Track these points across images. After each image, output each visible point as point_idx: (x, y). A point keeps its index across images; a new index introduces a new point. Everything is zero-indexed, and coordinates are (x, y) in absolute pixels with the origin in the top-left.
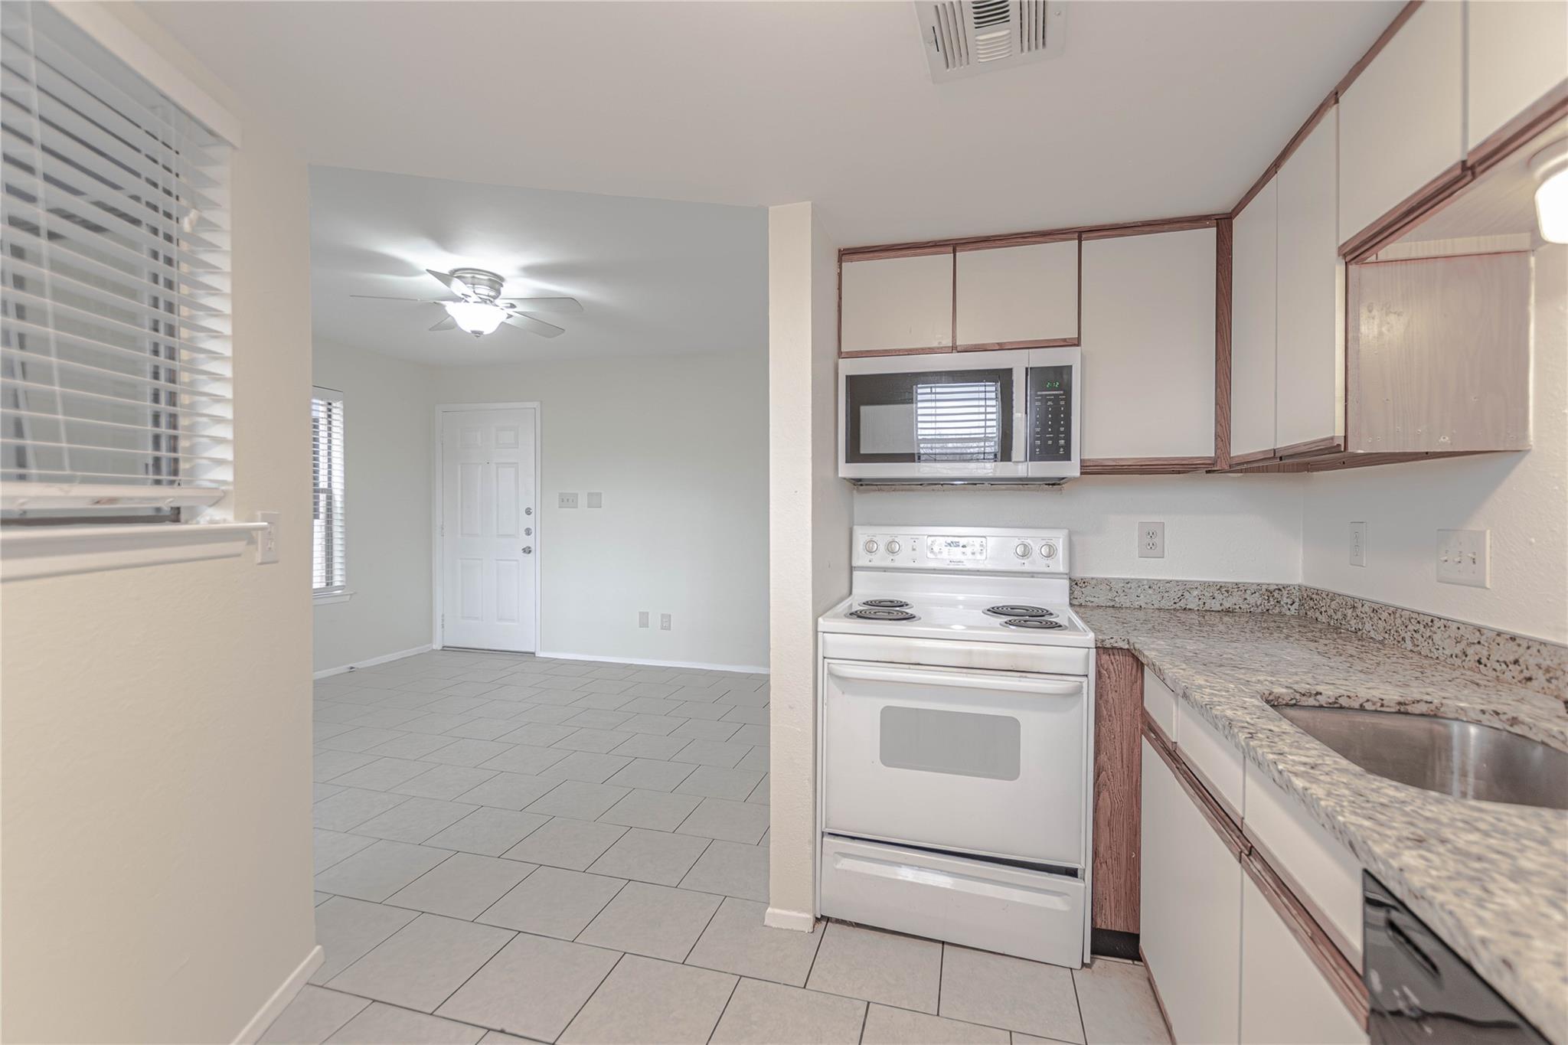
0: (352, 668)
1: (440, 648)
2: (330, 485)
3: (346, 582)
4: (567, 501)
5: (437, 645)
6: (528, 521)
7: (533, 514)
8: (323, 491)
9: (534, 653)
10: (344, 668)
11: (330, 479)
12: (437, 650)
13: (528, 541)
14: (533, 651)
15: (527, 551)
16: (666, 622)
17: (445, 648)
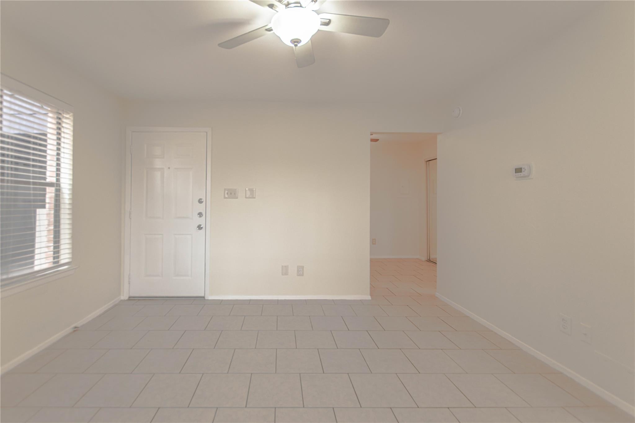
0: (76, 327)
1: (127, 298)
2: (58, 180)
3: (72, 258)
4: (232, 194)
5: (124, 296)
6: (201, 208)
7: (204, 203)
8: (51, 185)
9: (204, 297)
10: (68, 330)
11: (58, 175)
12: (124, 301)
13: (201, 221)
14: (203, 295)
15: (200, 227)
16: (300, 271)
17: (131, 299)
